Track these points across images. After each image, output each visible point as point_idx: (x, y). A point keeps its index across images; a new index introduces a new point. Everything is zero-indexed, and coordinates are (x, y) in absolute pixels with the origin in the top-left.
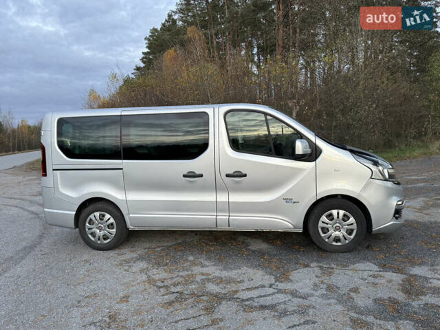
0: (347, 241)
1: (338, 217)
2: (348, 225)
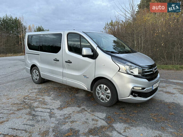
0: (106, 101)
1: (103, 88)
2: (107, 93)
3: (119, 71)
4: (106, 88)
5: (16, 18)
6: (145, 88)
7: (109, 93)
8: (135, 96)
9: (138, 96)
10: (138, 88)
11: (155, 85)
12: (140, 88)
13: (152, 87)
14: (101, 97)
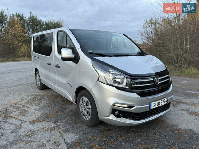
0: (88, 119)
1: (85, 102)
2: (88, 109)
3: (98, 80)
4: (87, 102)
5: (58, 22)
6: (134, 107)
7: (90, 109)
8: (118, 116)
9: (123, 117)
10: (123, 106)
11: (156, 103)
12: (126, 106)
13: (148, 105)
14: (83, 113)
